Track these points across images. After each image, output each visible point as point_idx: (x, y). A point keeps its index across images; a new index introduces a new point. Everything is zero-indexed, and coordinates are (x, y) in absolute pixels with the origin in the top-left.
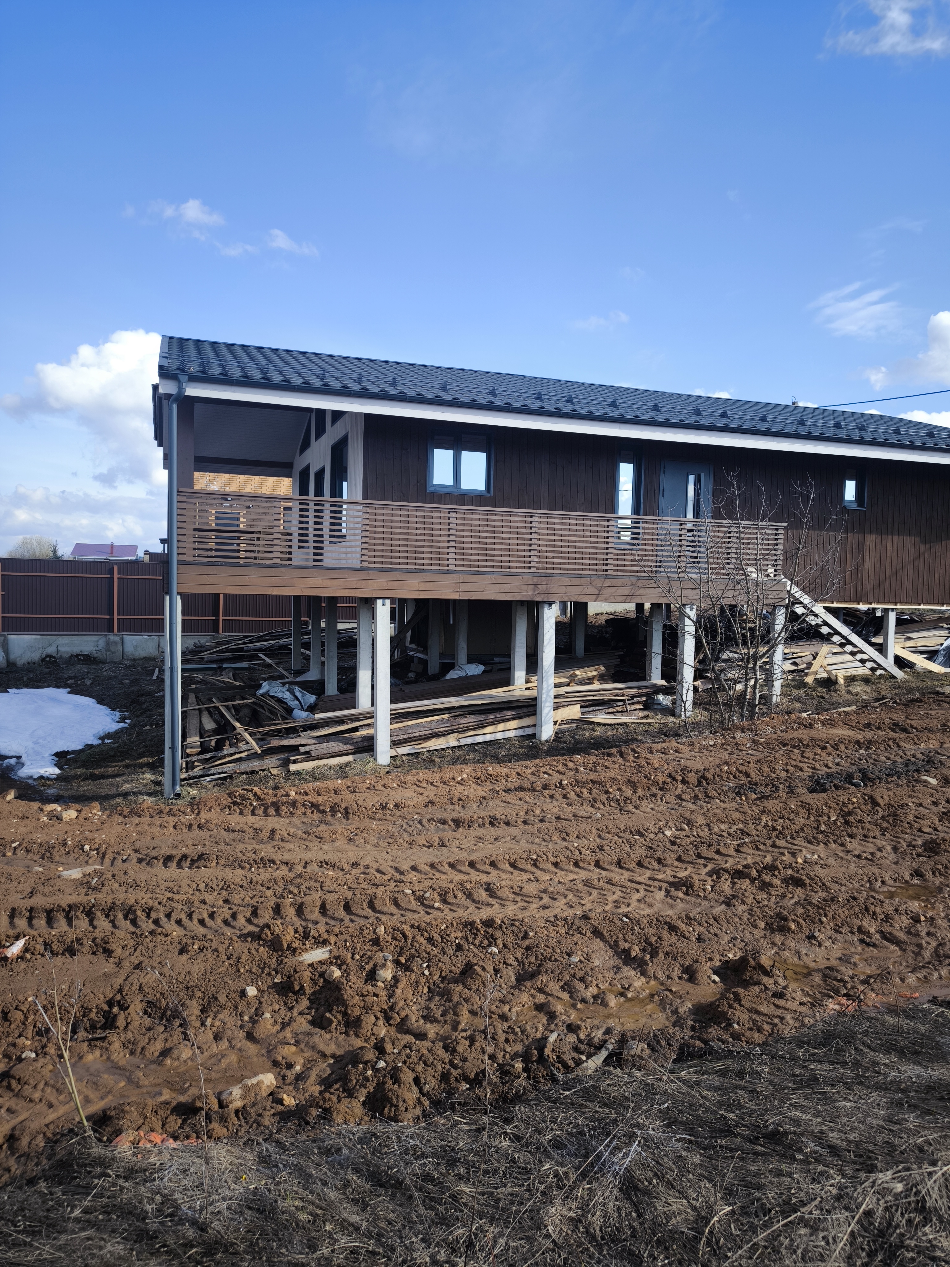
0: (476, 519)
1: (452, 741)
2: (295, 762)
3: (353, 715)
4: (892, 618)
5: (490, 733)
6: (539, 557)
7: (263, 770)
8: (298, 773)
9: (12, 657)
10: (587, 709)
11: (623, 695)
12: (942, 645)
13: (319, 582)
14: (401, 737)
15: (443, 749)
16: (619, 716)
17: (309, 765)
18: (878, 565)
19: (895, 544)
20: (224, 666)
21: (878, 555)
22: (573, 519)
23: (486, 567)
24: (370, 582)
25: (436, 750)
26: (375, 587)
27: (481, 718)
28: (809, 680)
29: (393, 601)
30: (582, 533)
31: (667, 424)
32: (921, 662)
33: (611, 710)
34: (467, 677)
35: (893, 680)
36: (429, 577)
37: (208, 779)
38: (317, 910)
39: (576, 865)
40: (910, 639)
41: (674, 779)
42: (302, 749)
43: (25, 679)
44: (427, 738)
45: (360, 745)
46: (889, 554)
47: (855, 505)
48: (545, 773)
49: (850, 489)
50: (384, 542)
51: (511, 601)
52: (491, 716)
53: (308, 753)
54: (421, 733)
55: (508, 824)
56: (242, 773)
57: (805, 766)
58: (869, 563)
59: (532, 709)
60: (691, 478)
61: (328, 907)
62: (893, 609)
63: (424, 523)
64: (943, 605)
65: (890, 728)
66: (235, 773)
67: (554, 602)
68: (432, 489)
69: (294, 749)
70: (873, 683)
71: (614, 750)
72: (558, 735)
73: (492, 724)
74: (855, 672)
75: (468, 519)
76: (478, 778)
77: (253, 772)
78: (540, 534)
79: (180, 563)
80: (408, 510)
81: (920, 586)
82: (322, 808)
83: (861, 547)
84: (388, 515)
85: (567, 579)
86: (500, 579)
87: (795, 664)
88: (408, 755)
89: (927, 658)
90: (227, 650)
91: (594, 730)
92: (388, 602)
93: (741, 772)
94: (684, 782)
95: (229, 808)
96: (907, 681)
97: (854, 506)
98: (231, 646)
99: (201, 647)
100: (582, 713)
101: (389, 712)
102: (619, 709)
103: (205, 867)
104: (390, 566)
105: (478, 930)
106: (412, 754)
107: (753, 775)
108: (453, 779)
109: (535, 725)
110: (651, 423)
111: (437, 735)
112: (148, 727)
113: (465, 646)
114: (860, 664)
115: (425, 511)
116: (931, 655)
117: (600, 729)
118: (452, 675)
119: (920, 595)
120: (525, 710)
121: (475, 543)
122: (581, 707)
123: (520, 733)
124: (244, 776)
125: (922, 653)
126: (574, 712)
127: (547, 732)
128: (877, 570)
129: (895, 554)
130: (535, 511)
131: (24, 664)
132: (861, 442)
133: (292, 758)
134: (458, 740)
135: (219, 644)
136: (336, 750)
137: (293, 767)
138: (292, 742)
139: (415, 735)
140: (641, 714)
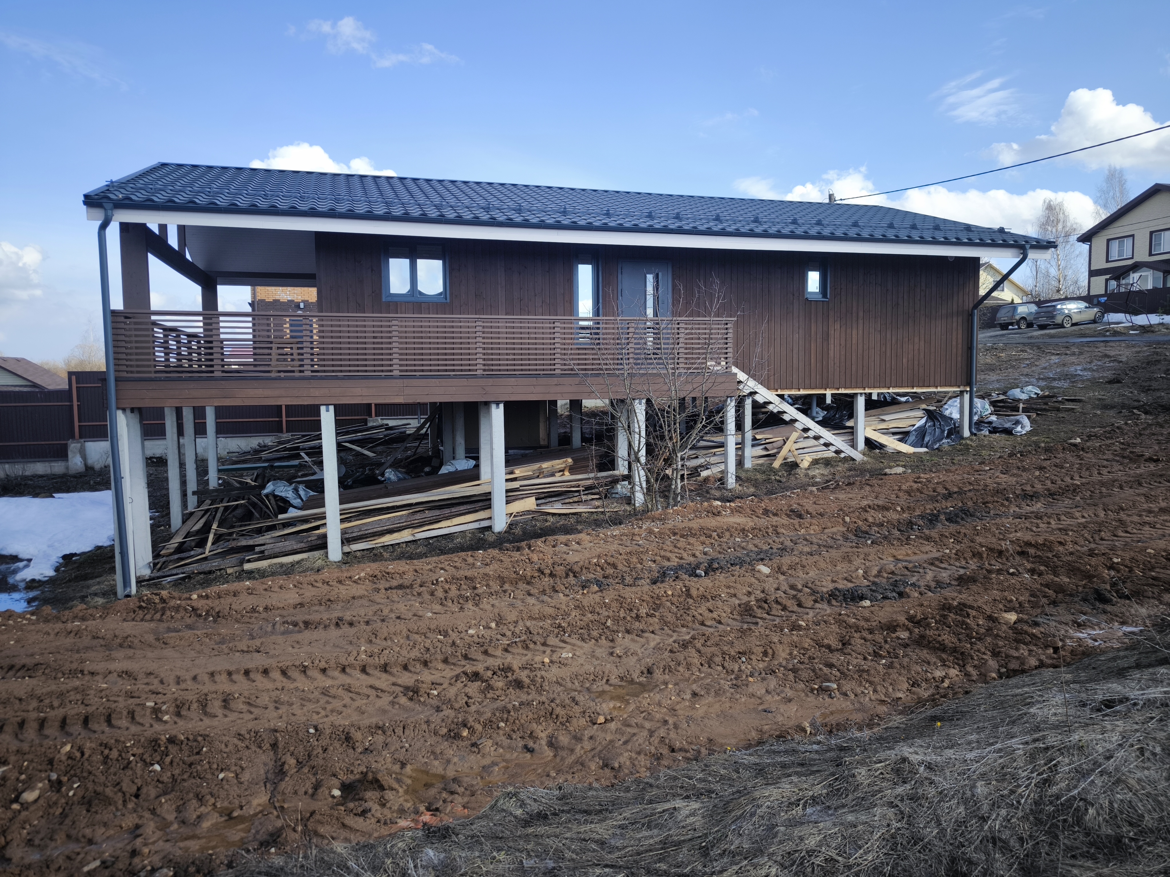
0: (434, 327)
1: (405, 536)
2: (249, 561)
3: (316, 514)
4: (861, 403)
5: (446, 527)
6: (484, 360)
7: (220, 570)
8: (251, 572)
9: (90, 462)
10: (543, 501)
11: (579, 486)
12: (914, 425)
13: (260, 392)
14: (354, 535)
15: (399, 544)
16: (575, 506)
17: (263, 564)
18: (843, 353)
19: (861, 332)
21: (843, 343)
22: (532, 323)
23: (439, 371)
24: (311, 390)
25: (392, 545)
26: (317, 394)
27: (437, 512)
28: (777, 464)
30: (527, 336)
31: (620, 229)
32: (892, 443)
33: (567, 501)
35: (851, 462)
36: (372, 383)
37: (169, 579)
40: (883, 420)
42: (257, 549)
44: (382, 534)
45: (314, 543)
46: (854, 342)
47: (821, 296)
49: (813, 280)
51: (477, 402)
52: (447, 511)
53: (262, 552)
54: (375, 530)
55: (351, 624)
56: (200, 573)
58: (834, 349)
59: (487, 503)
60: (650, 278)
62: (861, 394)
63: (382, 332)
64: (913, 387)
66: (193, 573)
67: (501, 402)
68: (389, 299)
69: (250, 548)
70: (832, 466)
72: (511, 526)
73: (447, 518)
74: (820, 455)
75: (426, 327)
76: (375, 576)
77: (210, 572)
78: (484, 338)
80: (365, 321)
81: (888, 371)
82: (199, 612)
83: (826, 337)
84: (344, 326)
85: (513, 379)
86: (444, 382)
87: (766, 449)
88: (363, 550)
89: (900, 440)
91: (546, 521)
92: (332, 408)
93: (609, 564)
94: (552, 575)
97: (820, 297)
98: (288, 446)
99: (265, 446)
100: (537, 505)
101: (339, 513)
102: (576, 499)
104: (334, 374)
106: (367, 549)
107: (620, 567)
109: (490, 518)
110: (605, 228)
111: (391, 531)
113: (463, 442)
114: (824, 448)
115: (381, 321)
116: (903, 436)
117: (551, 519)
118: (444, 470)
119: (888, 379)
120: (480, 504)
121: (434, 349)
122: (537, 499)
123: (476, 525)
124: (202, 576)
125: (894, 434)
126: (530, 504)
127: (500, 524)
128: (843, 358)
129: (860, 341)
130: (477, 316)
131: (101, 468)
132: (820, 237)
133: (247, 558)
134: (413, 535)
135: (280, 443)
136: (290, 548)
137: (247, 566)
138: (251, 542)
139: (370, 531)
140: (597, 503)
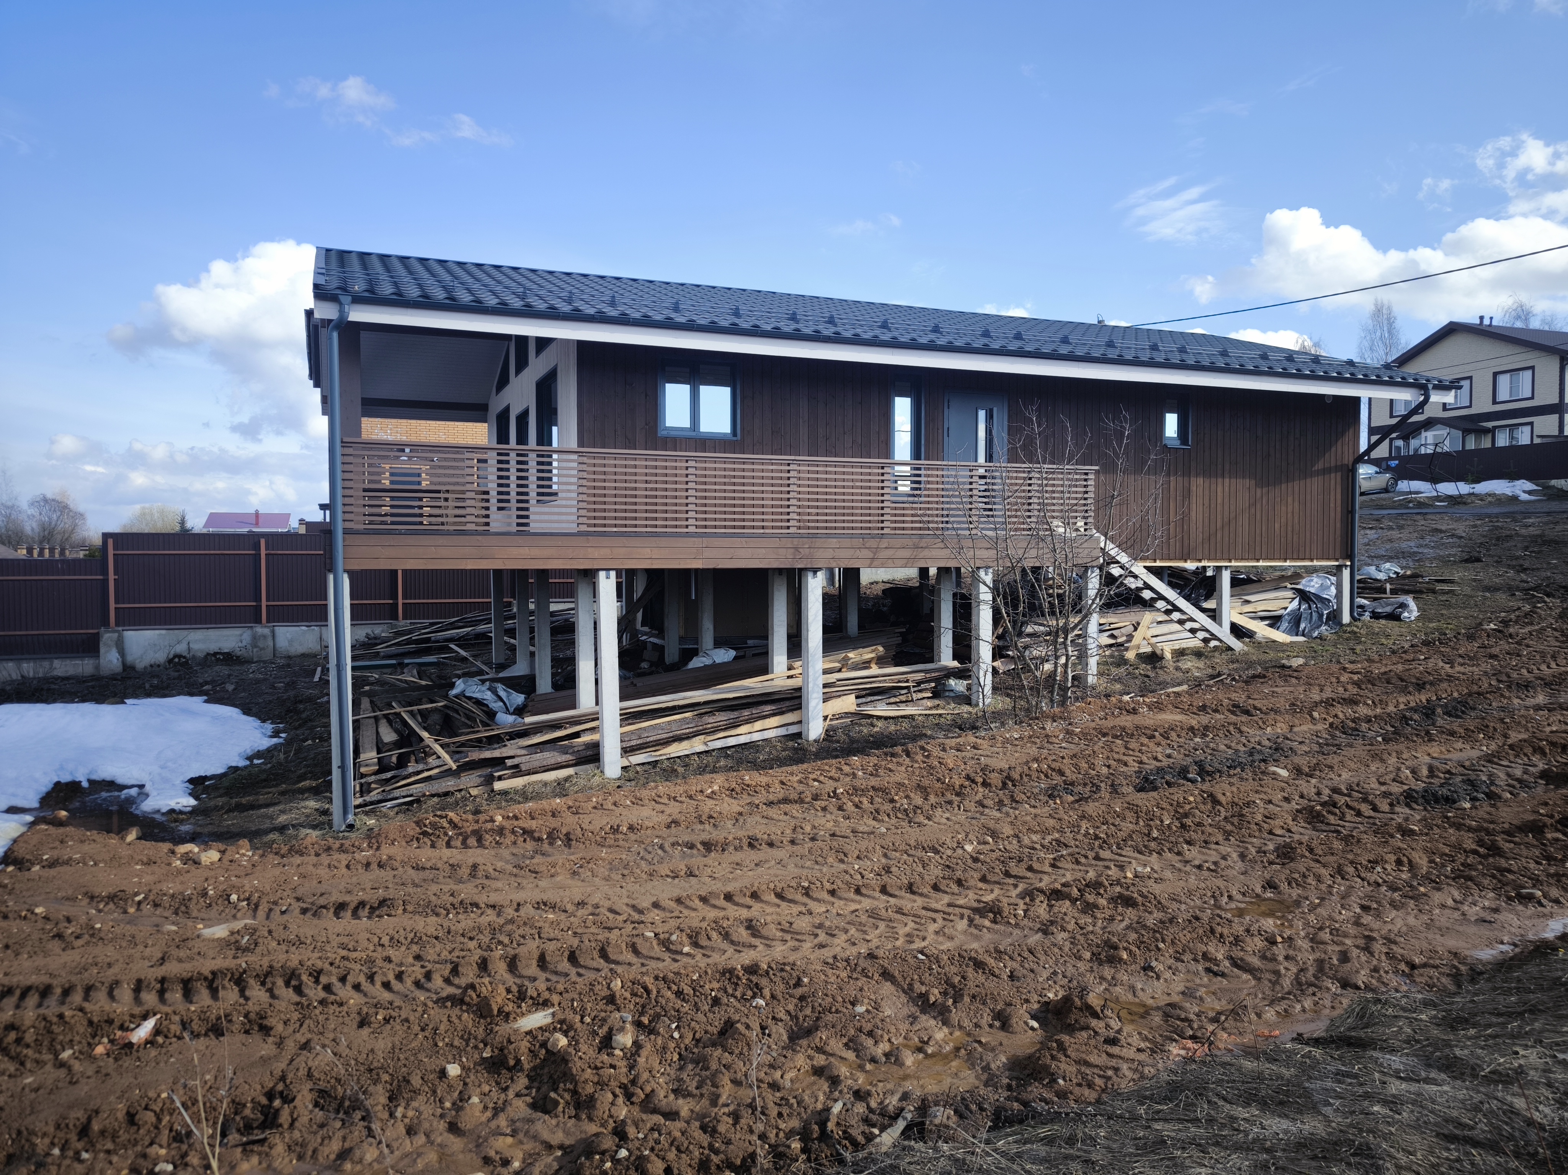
0: (720, 469)
1: (697, 745)
2: (500, 778)
3: (572, 717)
4: (1226, 578)
5: (746, 734)
6: (799, 514)
7: (460, 790)
8: (504, 793)
9: (129, 659)
10: (864, 700)
11: (907, 681)
12: (1286, 608)
13: (525, 552)
14: (633, 743)
15: (687, 756)
16: (903, 706)
17: (519, 782)
18: (1207, 515)
19: (1227, 489)
20: (406, 661)
21: (1207, 504)
22: (840, 466)
23: (734, 527)
24: (589, 550)
25: (679, 757)
26: (596, 556)
27: (735, 714)
28: (1130, 655)
29: (619, 572)
30: (851, 484)
31: (950, 349)
32: (1262, 630)
33: (893, 700)
34: (714, 665)
35: (1230, 653)
36: (664, 541)
37: (389, 804)
38: (534, 963)
39: (858, 891)
40: (1248, 602)
41: (973, 781)
42: (509, 762)
43: (147, 686)
44: (667, 742)
45: (583, 754)
46: (1219, 501)
47: (1178, 442)
48: (815, 780)
49: (1171, 423)
50: (606, 499)
51: (766, 570)
52: (746, 713)
53: (516, 766)
54: (658, 737)
55: (771, 845)
56: (433, 796)
57: (1130, 760)
58: (1197, 512)
59: (796, 702)
60: (982, 414)
61: (548, 958)
62: (1226, 567)
63: (656, 475)
64: (1285, 560)
65: (1229, 710)
66: (424, 795)
67: (820, 569)
68: (664, 433)
69: (499, 762)
70: (1206, 657)
71: (899, 749)
72: (829, 733)
73: (748, 722)
74: (1184, 644)
75: (710, 469)
76: (733, 790)
77: (447, 794)
78: (799, 486)
79: (347, 532)
80: (636, 459)
81: (1258, 538)
82: (536, 835)
83: (1187, 494)
84: (609, 466)
85: (835, 540)
86: (753, 542)
87: (1113, 636)
88: (643, 764)
89: (1271, 626)
90: (409, 642)
91: (873, 725)
92: (613, 574)
93: (1053, 770)
94: (985, 784)
95: (418, 839)
96: (1246, 654)
97: (1177, 444)
98: (414, 636)
99: (375, 638)
100: (858, 705)
101: (619, 712)
102: (903, 698)
103: (388, 915)
104: (615, 529)
105: (739, 978)
106: (648, 763)
107: (1068, 772)
108: (701, 791)
109: (800, 722)
110: (931, 347)
111: (679, 739)
112: (310, 742)
113: (711, 627)
114: (1190, 635)
115: (656, 460)
116: (1274, 621)
117: (880, 724)
118: (696, 663)
119: (1258, 549)
120: (788, 703)
121: (720, 498)
122: (857, 697)
123: (782, 732)
124: (436, 799)
125: (1263, 619)
126: (848, 703)
127: (815, 730)
128: (1207, 520)
129: (1226, 500)
130: (793, 457)
131: (145, 668)
132: (1183, 366)
133: (496, 774)
134: (705, 744)
135: (398, 634)
136: (553, 761)
137: (498, 786)
138: (496, 754)
139: (651, 739)
140: (929, 703)
